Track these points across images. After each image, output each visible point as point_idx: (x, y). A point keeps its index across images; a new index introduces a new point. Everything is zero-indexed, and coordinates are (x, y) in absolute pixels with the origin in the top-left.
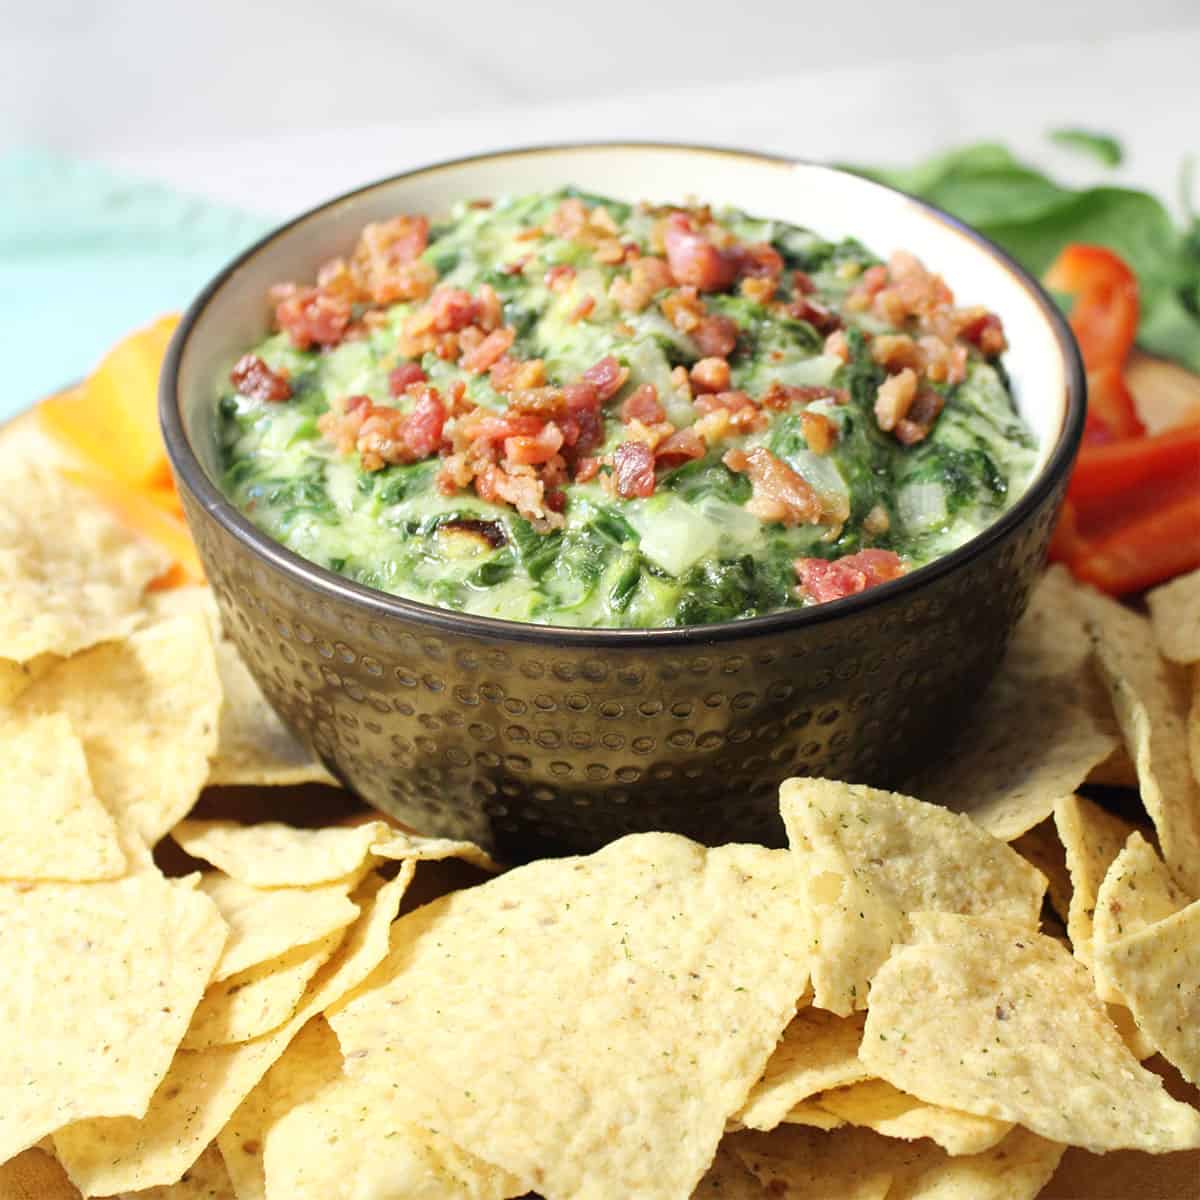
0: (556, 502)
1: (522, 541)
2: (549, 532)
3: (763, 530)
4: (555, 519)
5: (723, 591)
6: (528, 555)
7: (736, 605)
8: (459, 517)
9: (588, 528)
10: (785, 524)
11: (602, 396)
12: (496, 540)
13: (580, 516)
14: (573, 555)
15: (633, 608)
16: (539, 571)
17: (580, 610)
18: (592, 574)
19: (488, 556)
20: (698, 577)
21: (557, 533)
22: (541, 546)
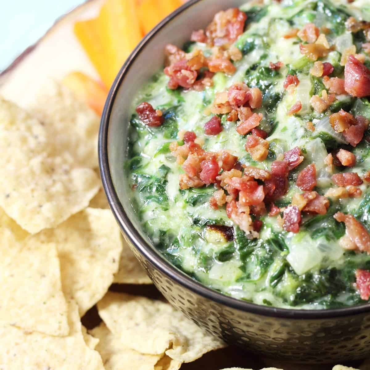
0: (257, 226)
1: (240, 241)
2: (252, 238)
3: (344, 254)
4: (255, 234)
5: (318, 286)
6: (241, 249)
7: (323, 293)
8: (216, 223)
9: (268, 242)
10: (356, 252)
11: (290, 168)
12: (229, 238)
13: (267, 234)
14: (259, 252)
15: (279, 287)
16: (245, 257)
17: (257, 282)
18: (266, 264)
19: (224, 246)
20: (309, 277)
21: (255, 240)
22: (248, 245)
